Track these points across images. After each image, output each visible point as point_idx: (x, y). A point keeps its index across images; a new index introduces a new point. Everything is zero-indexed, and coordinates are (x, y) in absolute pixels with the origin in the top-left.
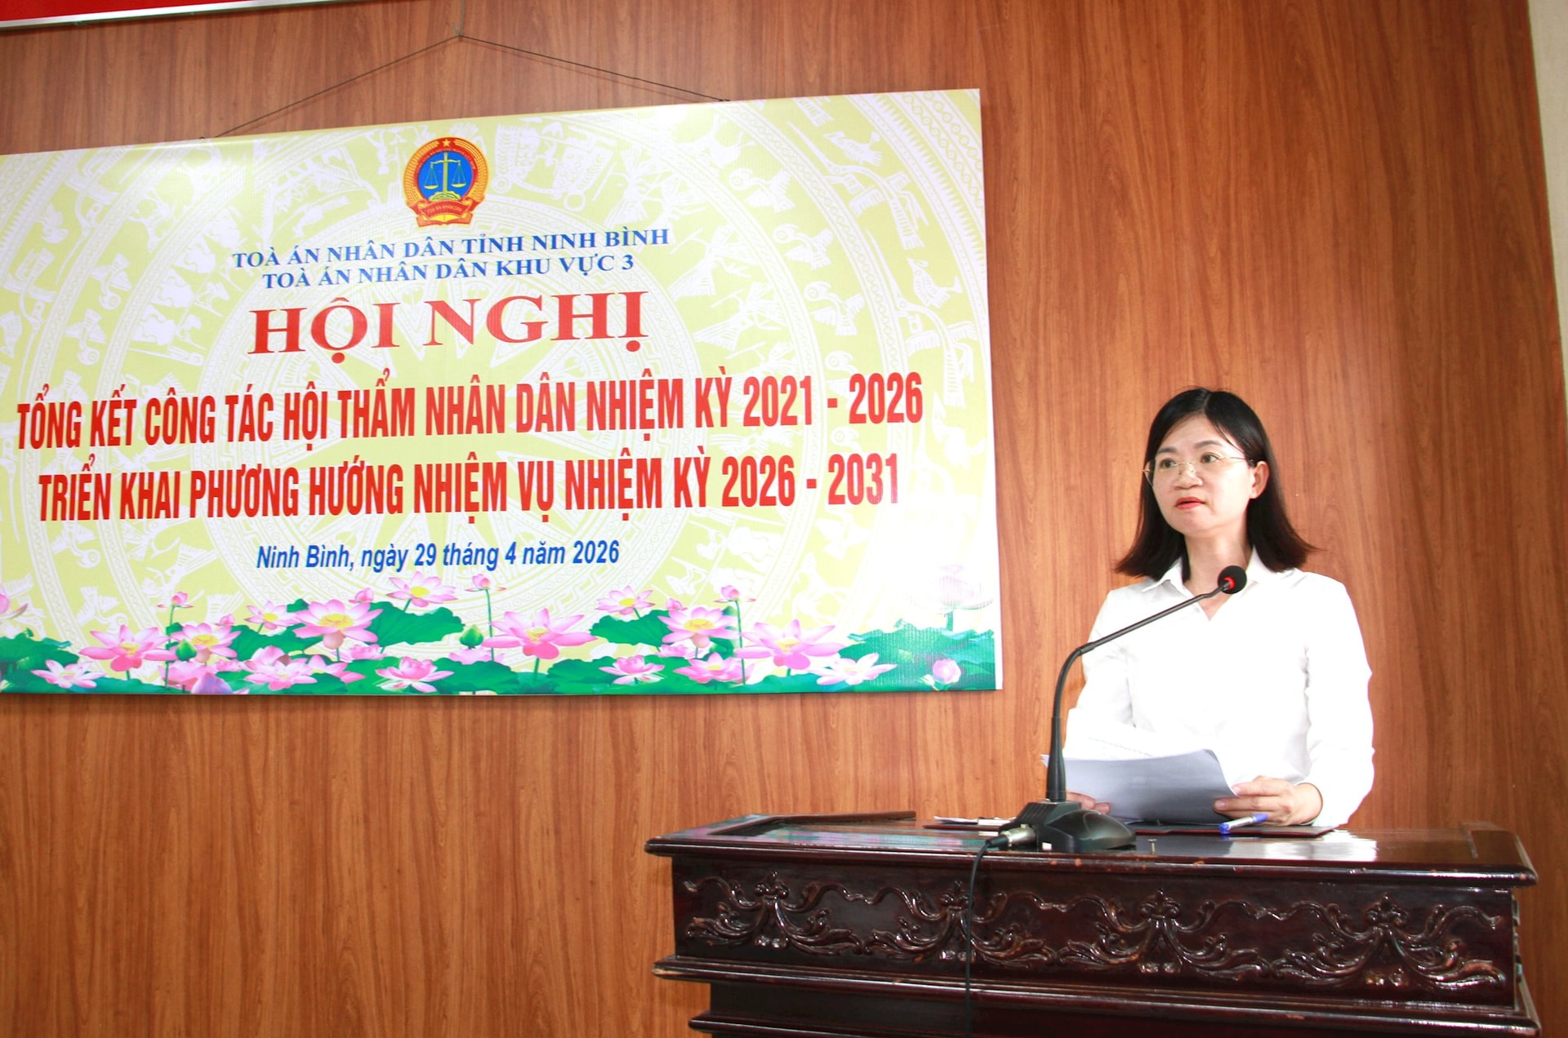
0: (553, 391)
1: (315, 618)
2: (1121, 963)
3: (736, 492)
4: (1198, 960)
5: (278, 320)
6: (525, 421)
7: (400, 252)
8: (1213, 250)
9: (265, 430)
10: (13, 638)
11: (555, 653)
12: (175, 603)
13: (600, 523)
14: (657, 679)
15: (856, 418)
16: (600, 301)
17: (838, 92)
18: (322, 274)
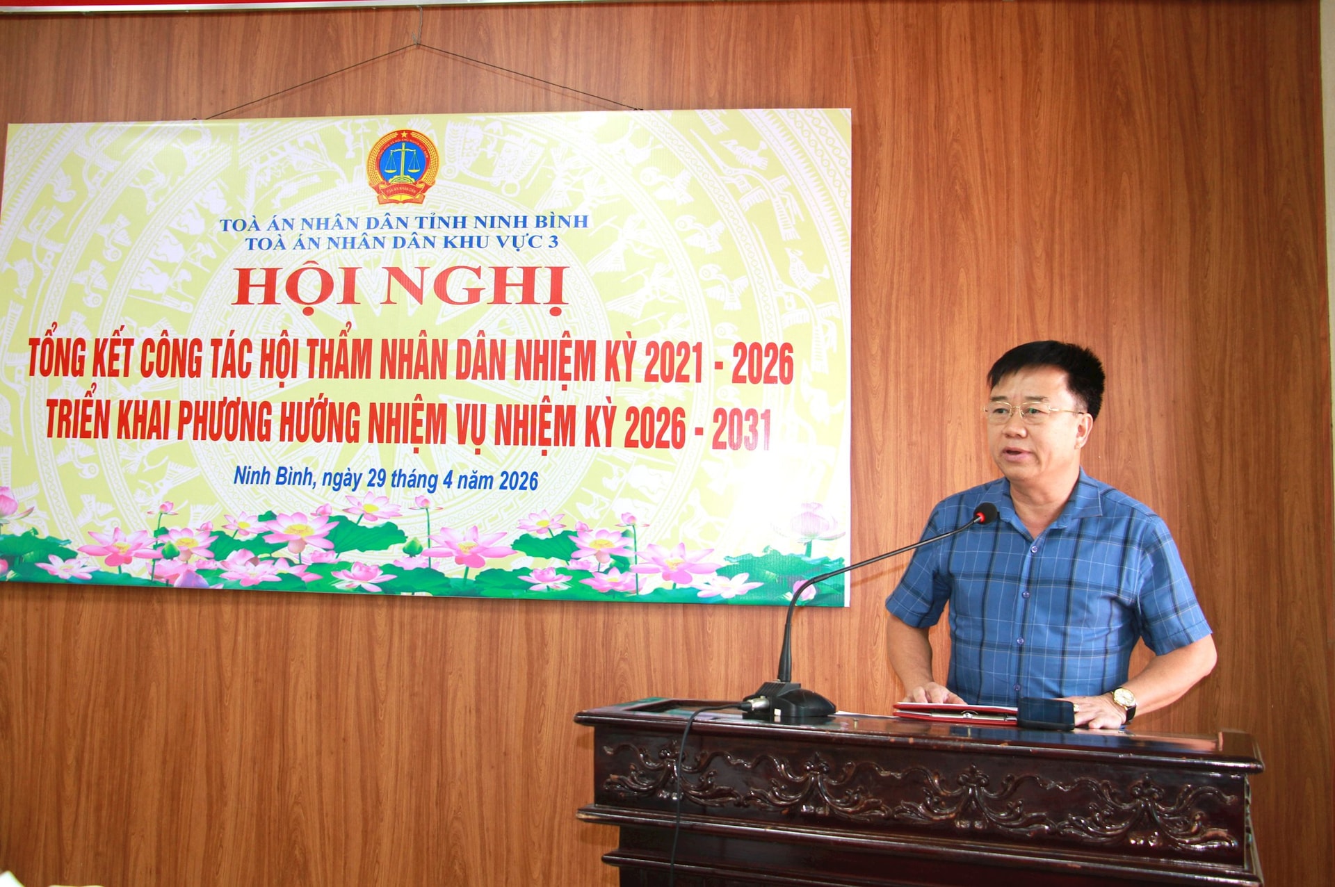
0: (487, 346)
1: (282, 527)
2: (941, 820)
3: (636, 436)
4: (1000, 820)
5: (258, 277)
6: (463, 370)
7: (362, 225)
8: (1039, 250)
9: (244, 369)
10: (20, 535)
11: (482, 563)
12: (163, 510)
13: (523, 457)
14: (566, 588)
15: (737, 379)
16: (529, 273)
17: (734, 106)
18: (296, 241)
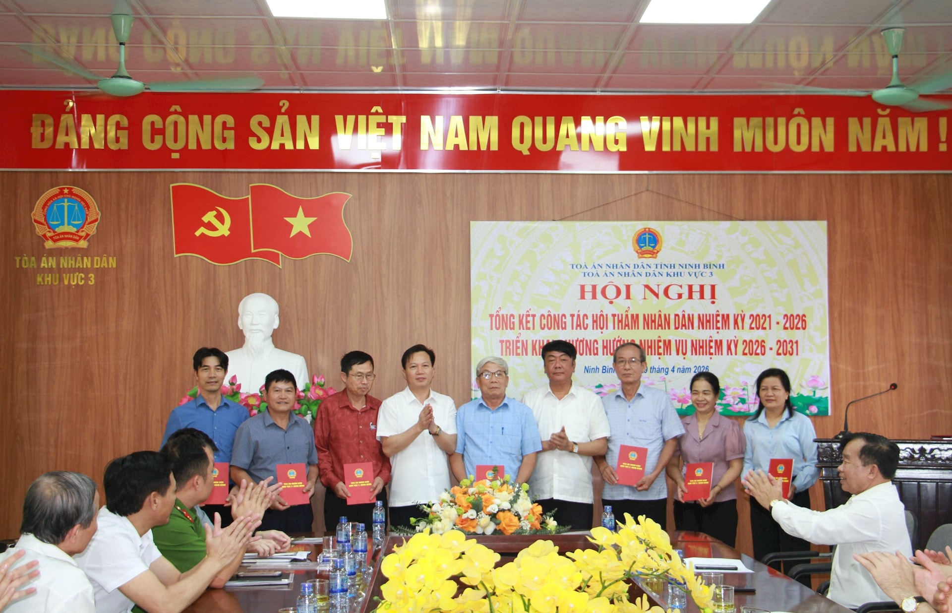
0: (686, 316)
3: (747, 351)
5: (588, 288)
6: (677, 326)
7: (632, 267)
9: (585, 326)
13: (703, 360)
15: (785, 328)
16: (702, 287)
17: (778, 220)
18: (604, 273)
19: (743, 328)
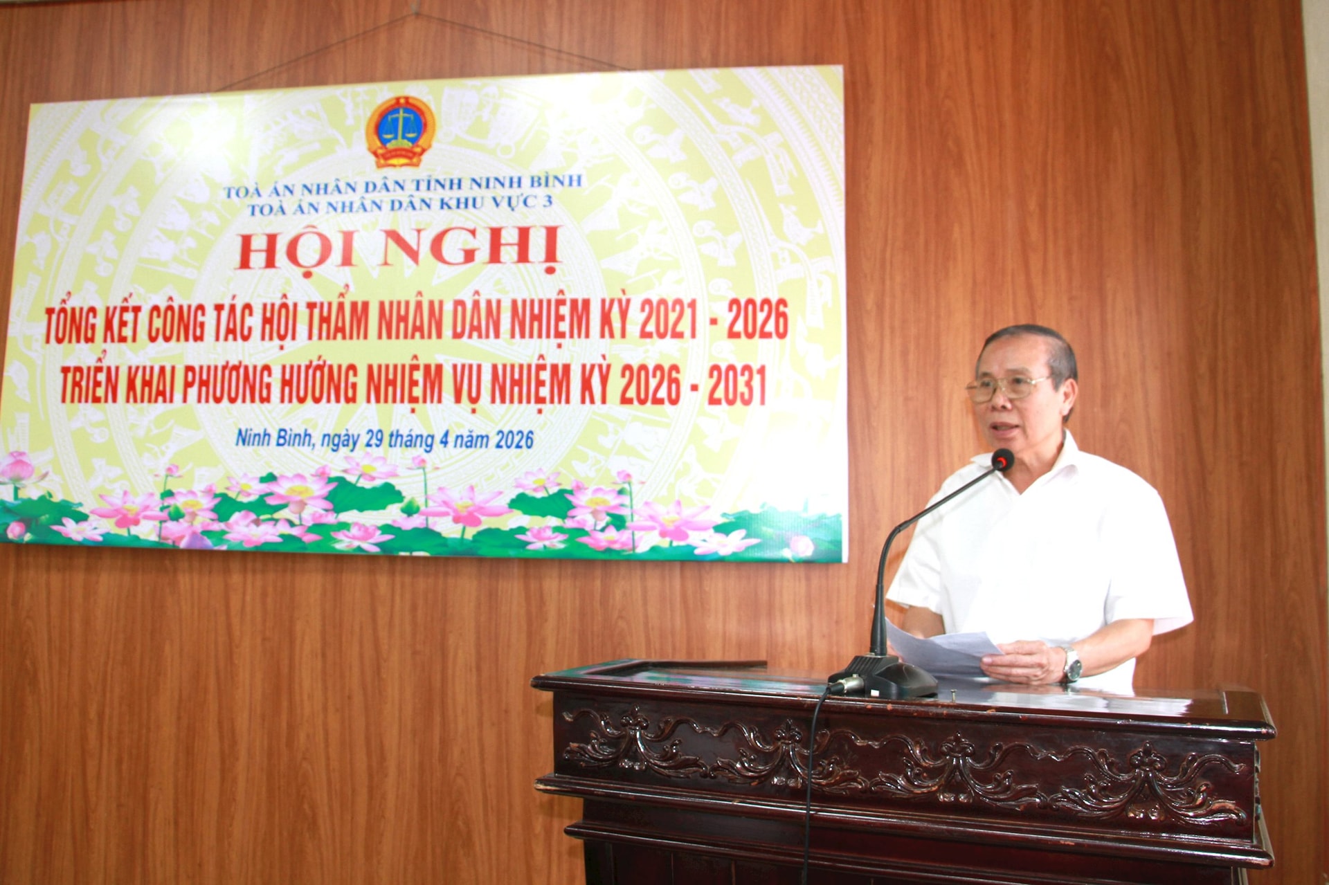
0: (483, 306)
1: (282, 489)
2: (923, 793)
3: (631, 393)
4: (987, 793)
5: (259, 243)
6: (459, 330)
7: (361, 188)
8: (1033, 205)
9: (246, 332)
10: (36, 498)
11: (477, 522)
12: (169, 473)
13: (519, 415)
14: (562, 546)
15: (733, 335)
16: (524, 233)
17: (727, 64)
18: (296, 206)
19: (623, 335)
